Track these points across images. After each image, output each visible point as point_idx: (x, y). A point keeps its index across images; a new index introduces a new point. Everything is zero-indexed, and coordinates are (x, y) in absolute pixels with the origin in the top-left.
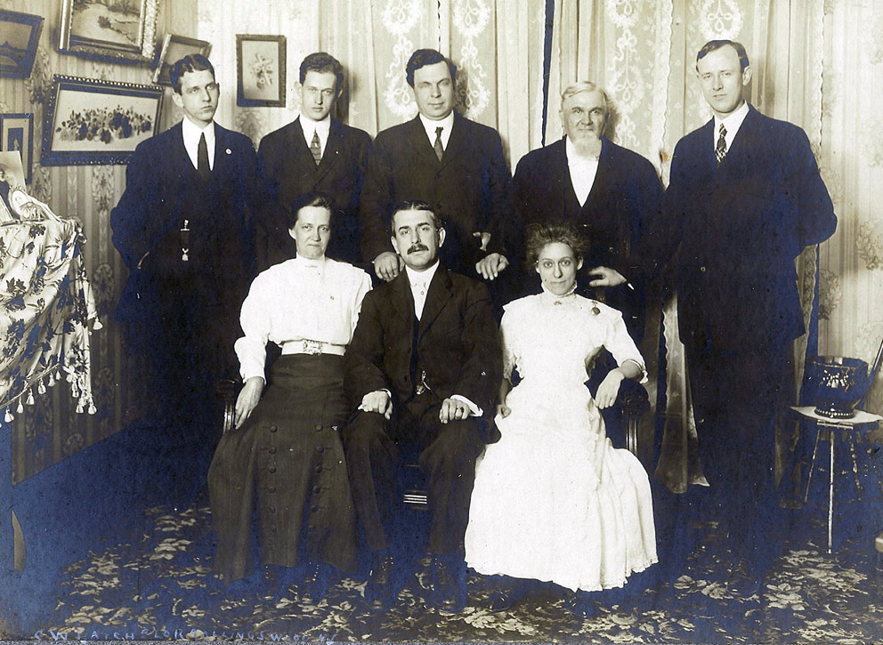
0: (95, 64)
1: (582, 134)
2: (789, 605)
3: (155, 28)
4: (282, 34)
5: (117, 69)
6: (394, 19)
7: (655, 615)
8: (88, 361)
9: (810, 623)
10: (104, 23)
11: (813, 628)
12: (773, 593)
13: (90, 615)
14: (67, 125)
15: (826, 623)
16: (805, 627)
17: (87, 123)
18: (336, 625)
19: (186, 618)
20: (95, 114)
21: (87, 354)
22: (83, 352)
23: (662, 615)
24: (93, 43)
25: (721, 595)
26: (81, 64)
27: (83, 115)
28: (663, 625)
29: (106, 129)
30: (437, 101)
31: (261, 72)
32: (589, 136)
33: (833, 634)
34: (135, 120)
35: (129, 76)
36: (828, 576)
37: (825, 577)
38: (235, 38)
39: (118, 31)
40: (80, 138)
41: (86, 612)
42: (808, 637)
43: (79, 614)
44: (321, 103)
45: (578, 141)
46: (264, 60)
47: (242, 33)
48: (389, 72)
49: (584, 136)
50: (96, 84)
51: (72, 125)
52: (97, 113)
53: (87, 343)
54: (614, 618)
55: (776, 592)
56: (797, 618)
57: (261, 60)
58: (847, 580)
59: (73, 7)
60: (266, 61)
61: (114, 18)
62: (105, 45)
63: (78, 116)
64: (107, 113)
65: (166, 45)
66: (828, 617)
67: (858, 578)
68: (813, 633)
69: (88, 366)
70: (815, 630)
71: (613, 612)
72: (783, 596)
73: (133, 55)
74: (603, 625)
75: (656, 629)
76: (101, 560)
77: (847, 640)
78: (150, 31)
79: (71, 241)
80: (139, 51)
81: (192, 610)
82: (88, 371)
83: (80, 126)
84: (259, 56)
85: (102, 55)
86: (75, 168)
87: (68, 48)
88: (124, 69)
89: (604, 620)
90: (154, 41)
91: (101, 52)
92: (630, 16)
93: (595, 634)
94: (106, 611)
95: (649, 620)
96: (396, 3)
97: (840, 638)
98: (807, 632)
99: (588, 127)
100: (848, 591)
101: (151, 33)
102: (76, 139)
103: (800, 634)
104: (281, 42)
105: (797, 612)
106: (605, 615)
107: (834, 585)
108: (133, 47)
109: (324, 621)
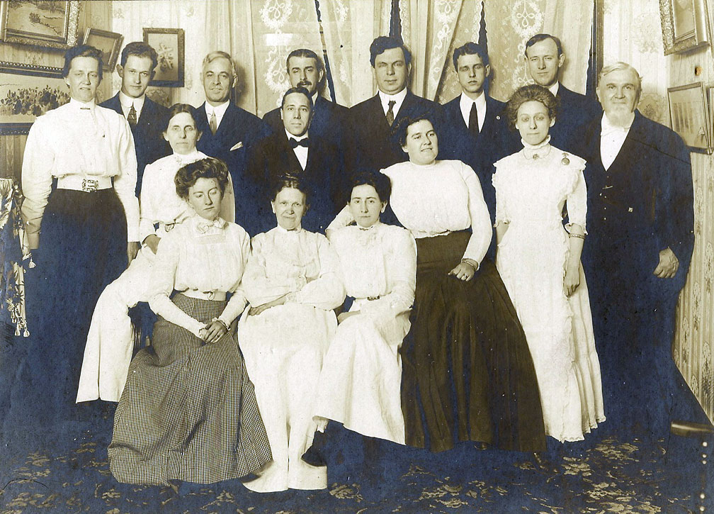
0: (27, 52)
1: (615, 106)
2: (581, 472)
3: (77, 23)
4: (181, 28)
5: (46, 57)
6: (271, 16)
7: (478, 484)
8: (23, 294)
9: (597, 486)
10: (35, 19)
11: (598, 489)
12: (568, 463)
13: (26, 500)
14: (5, 102)
15: (607, 485)
16: (592, 489)
17: (22, 100)
18: (227, 501)
19: (105, 499)
20: (27, 93)
21: (22, 288)
22: (18, 286)
23: (483, 484)
24: (25, 35)
25: (528, 467)
26: (16, 52)
27: (18, 94)
28: (484, 491)
29: (36, 105)
30: (391, 78)
31: (164, 58)
32: (621, 109)
33: (613, 493)
34: (61, 97)
35: (56, 62)
36: (609, 449)
37: (607, 450)
38: (142, 31)
39: (47, 25)
40: (16, 112)
41: (23, 497)
42: (594, 497)
43: (17, 500)
44: (140, 83)
45: (612, 113)
46: (166, 48)
47: (148, 27)
48: (268, 58)
49: (617, 109)
50: (28, 68)
51: (9, 102)
52: (29, 92)
53: (22, 279)
54: (446, 487)
55: (570, 462)
56: (586, 483)
57: (163, 49)
58: (624, 452)
59: (9, 6)
60: (168, 50)
61: (43, 14)
62: (36, 37)
63: (14, 95)
64: (38, 92)
65: (86, 37)
66: (609, 481)
67: (632, 449)
68: (599, 494)
69: (23, 298)
70: (600, 491)
71: (445, 482)
72: (576, 465)
73: (59, 45)
74: (438, 493)
75: (479, 494)
76: (35, 455)
77: (623, 498)
78: (73, 25)
79: (9, 197)
80: (64, 41)
81: (111, 493)
82: (23, 302)
83: (15, 103)
84: (162, 45)
85: (34, 45)
86: (12, 137)
87: (5, 39)
88: (51, 56)
89: (438, 489)
90: (77, 33)
91: (32, 42)
92: (449, 14)
93: (432, 501)
94: (39, 496)
95: (473, 488)
96: (272, 4)
97: (619, 496)
98: (594, 493)
99: (621, 101)
100: (624, 460)
101: (74, 27)
102: (13, 114)
103: (588, 494)
104: (180, 35)
105: (586, 477)
106: (439, 486)
107: (614, 456)
108: (59, 38)
109: (218, 498)
